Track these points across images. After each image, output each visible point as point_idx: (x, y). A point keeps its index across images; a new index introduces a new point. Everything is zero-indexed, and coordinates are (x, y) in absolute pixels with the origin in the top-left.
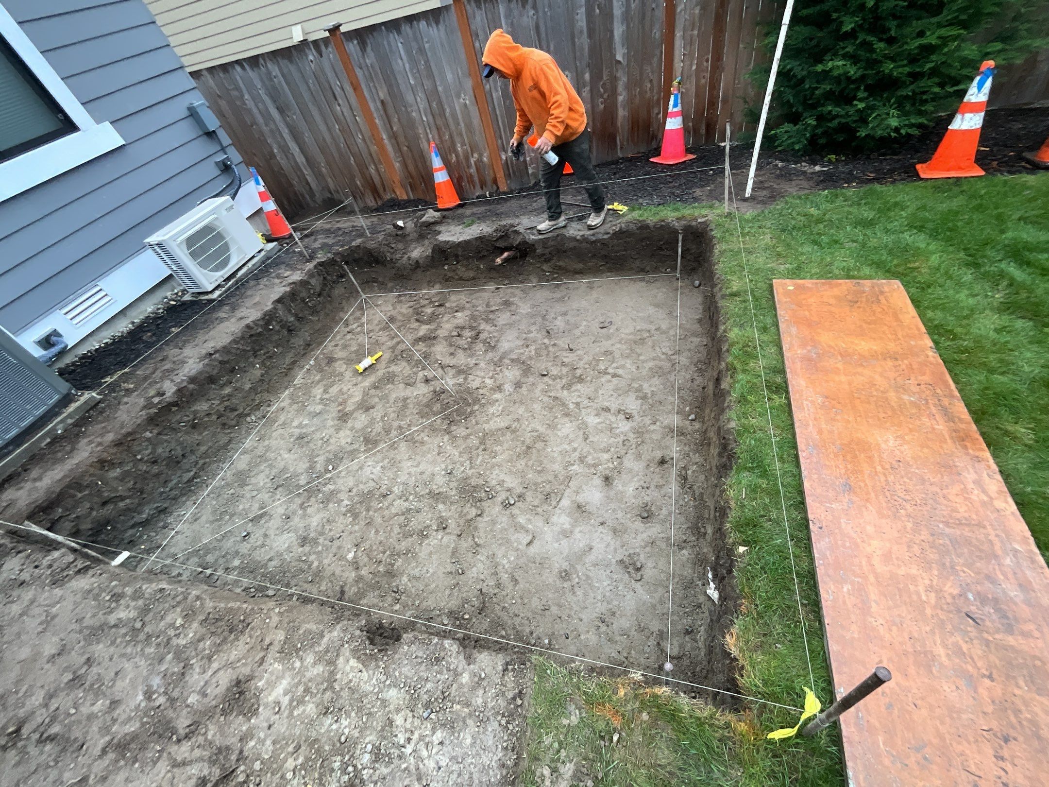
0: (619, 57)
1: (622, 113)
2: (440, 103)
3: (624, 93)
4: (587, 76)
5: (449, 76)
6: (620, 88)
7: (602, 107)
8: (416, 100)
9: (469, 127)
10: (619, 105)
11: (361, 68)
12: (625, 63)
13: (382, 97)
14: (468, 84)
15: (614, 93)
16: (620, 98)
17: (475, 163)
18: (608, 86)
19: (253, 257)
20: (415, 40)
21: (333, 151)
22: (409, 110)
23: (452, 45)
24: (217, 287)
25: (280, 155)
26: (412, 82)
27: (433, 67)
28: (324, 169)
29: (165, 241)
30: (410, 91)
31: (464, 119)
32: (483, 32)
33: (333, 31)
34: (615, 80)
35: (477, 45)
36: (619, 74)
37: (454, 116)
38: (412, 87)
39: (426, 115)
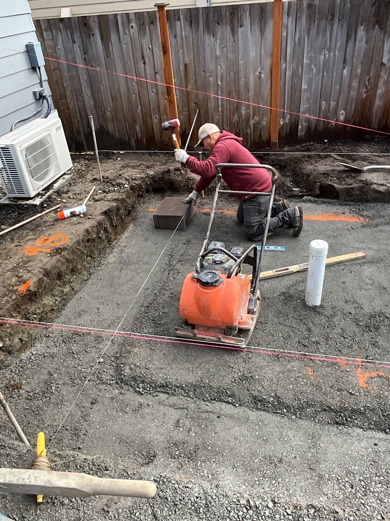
0: (385, 61)
1: (378, 102)
2: (237, 73)
3: (383, 88)
4: (359, 71)
5: (252, 54)
6: (381, 84)
7: (365, 96)
8: (217, 67)
10: (377, 95)
11: (175, 37)
12: (388, 65)
13: (187, 60)
14: (268, 62)
15: (376, 87)
16: (379, 91)
17: (254, 125)
18: (372, 81)
19: (64, 174)
20: (232, 23)
21: (123, 98)
22: (208, 75)
23: (262, 31)
24: (38, 195)
25: (71, 97)
26: (218, 54)
27: (241, 45)
28: (108, 114)
29: (12, 145)
30: (214, 60)
31: (255, 87)
32: (291, 26)
33: (161, 7)
34: (378, 76)
35: (284, 34)
36: (382, 73)
37: (247, 85)
38: (217, 57)
39: (222, 81)
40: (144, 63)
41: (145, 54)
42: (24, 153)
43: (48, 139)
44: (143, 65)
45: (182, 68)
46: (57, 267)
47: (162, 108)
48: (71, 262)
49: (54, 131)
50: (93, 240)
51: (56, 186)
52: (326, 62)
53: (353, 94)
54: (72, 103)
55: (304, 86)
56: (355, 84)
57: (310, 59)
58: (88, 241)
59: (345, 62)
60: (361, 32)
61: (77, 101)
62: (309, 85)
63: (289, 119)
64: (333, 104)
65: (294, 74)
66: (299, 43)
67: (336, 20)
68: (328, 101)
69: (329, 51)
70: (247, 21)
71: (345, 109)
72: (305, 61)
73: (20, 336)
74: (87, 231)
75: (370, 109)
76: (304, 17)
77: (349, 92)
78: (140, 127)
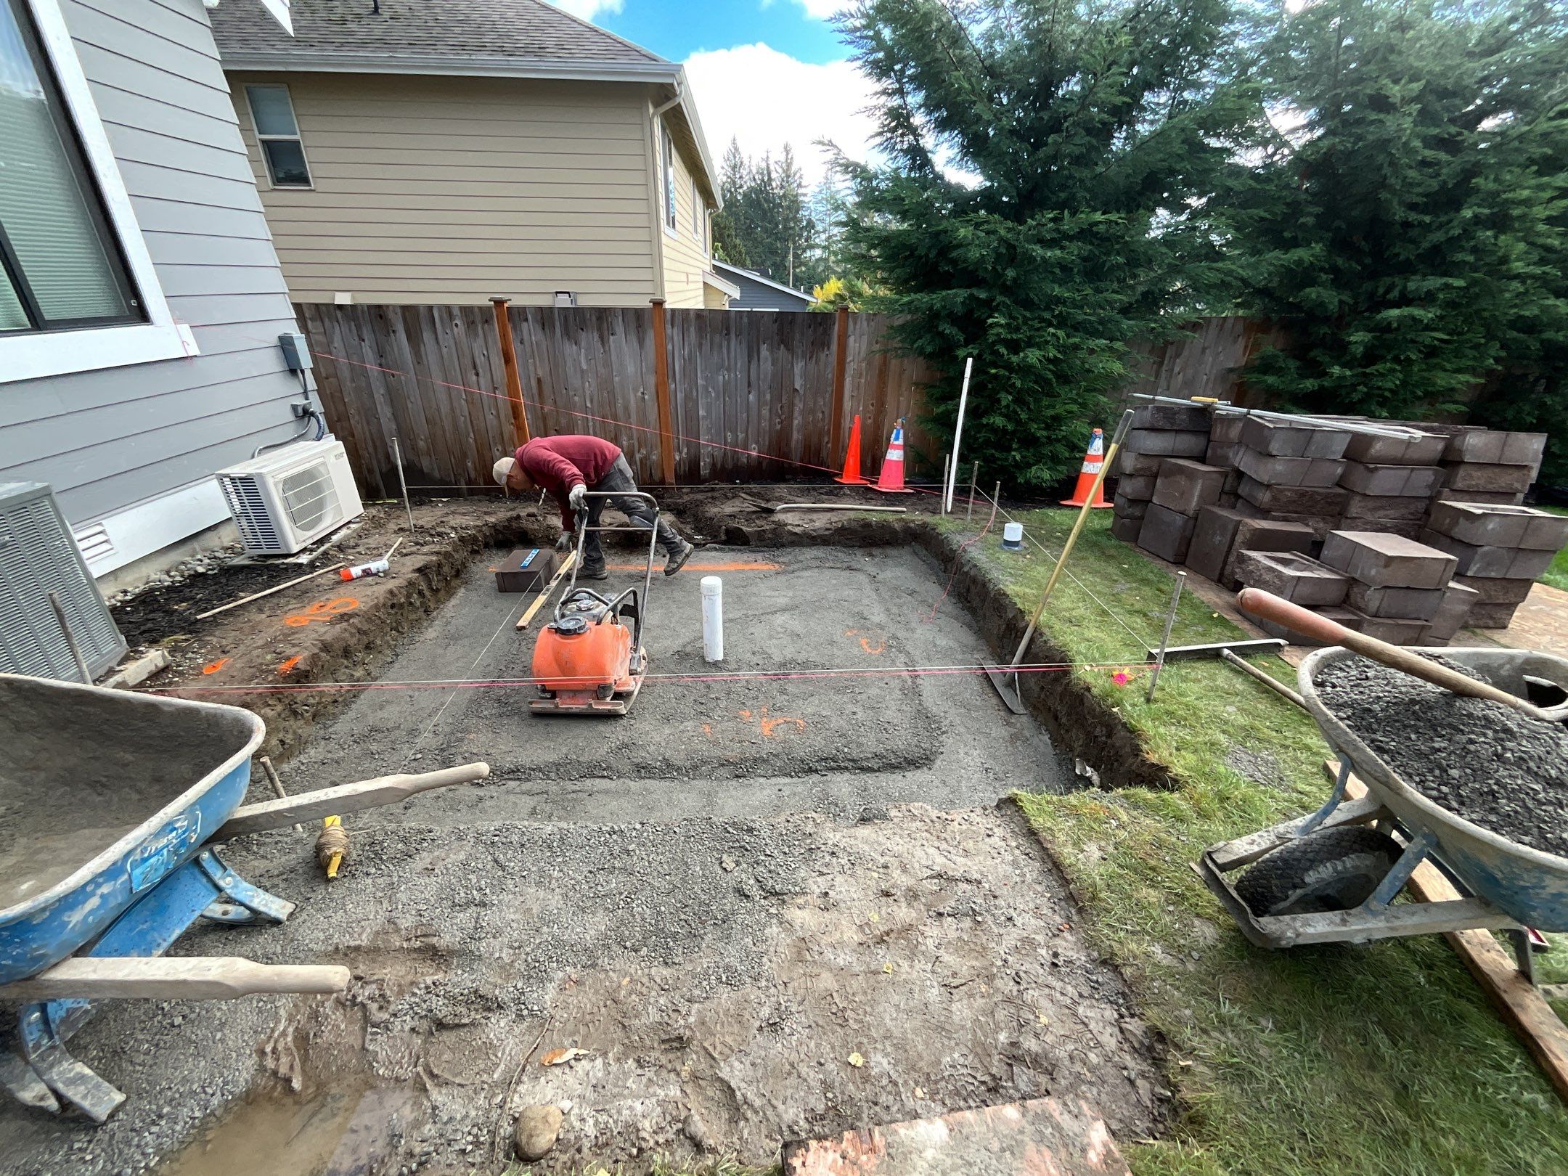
0: (797, 386)
1: (796, 436)
2: (612, 393)
3: (800, 419)
4: (768, 397)
5: (631, 369)
6: (796, 413)
7: (779, 427)
8: (583, 384)
9: (643, 421)
10: (794, 427)
11: (522, 342)
12: (802, 392)
13: (540, 373)
14: (651, 380)
15: (791, 417)
16: (796, 422)
17: (641, 461)
18: (786, 409)
19: (350, 522)
20: (600, 329)
21: (446, 423)
22: (571, 393)
23: (641, 342)
24: (303, 551)
25: (357, 418)
26: (584, 367)
27: (614, 358)
28: (421, 444)
29: (259, 475)
30: (579, 376)
31: (638, 413)
32: (677, 338)
33: (499, 303)
34: (792, 405)
35: (670, 347)
36: (797, 401)
37: (626, 408)
38: (582, 371)
39: (592, 401)
40: (477, 374)
41: (478, 362)
42: (281, 486)
43: (322, 469)
44: (474, 378)
45: (534, 383)
46: (343, 639)
47: (506, 437)
48: (365, 633)
49: (333, 459)
50: (401, 605)
51: (334, 538)
52: (726, 384)
53: (765, 424)
54: (359, 427)
55: (702, 413)
56: (765, 412)
57: (706, 379)
58: (393, 606)
59: (749, 385)
60: (764, 351)
61: (368, 423)
62: (709, 411)
63: (687, 453)
64: (741, 436)
65: (687, 397)
66: (690, 359)
67: (733, 336)
68: (735, 432)
69: (728, 370)
70: (620, 329)
71: (757, 443)
72: (700, 382)
73: (281, 736)
74: (391, 592)
75: (788, 444)
76: (692, 329)
77: (759, 423)
78: (474, 463)
